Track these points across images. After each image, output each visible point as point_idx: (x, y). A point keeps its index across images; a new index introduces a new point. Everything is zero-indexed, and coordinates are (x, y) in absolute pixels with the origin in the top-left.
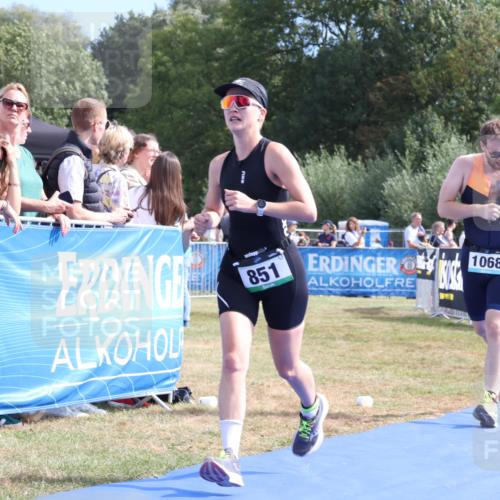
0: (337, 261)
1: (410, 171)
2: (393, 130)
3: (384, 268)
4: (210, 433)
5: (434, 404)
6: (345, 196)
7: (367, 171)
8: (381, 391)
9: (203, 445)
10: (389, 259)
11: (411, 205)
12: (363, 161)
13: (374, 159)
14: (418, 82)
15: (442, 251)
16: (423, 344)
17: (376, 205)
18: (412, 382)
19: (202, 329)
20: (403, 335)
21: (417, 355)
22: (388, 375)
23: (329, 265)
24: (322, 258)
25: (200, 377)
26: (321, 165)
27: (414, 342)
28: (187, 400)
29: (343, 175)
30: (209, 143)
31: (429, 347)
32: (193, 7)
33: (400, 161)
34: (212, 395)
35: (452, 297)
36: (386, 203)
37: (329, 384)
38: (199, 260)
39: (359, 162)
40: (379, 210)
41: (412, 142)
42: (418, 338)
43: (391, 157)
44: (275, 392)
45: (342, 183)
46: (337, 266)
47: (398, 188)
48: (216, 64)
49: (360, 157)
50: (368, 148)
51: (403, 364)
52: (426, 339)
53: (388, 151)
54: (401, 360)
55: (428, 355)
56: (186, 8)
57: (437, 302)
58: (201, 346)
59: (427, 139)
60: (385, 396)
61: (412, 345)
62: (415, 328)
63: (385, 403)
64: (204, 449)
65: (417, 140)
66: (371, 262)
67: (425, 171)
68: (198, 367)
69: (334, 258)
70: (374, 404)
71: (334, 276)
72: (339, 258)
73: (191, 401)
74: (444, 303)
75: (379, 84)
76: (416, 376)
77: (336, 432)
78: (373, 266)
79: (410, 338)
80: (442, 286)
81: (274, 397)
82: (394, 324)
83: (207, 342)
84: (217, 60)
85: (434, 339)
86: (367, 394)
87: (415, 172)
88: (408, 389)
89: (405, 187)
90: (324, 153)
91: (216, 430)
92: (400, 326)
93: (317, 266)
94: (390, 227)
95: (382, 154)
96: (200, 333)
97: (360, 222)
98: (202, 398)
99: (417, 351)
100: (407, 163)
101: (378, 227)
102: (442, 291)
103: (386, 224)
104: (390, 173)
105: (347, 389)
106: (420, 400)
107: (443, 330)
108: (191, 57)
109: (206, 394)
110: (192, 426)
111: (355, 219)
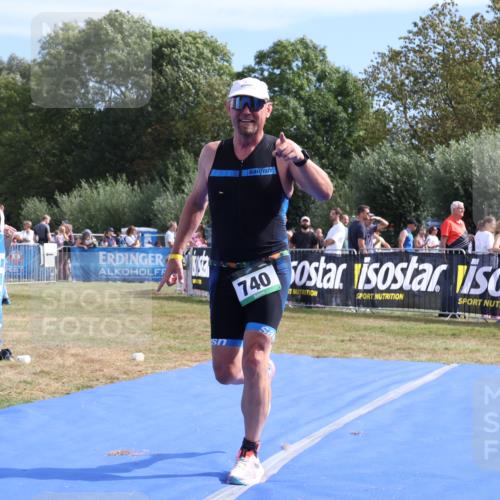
0: (120, 257)
1: (173, 193)
2: (159, 163)
3: (154, 261)
4: (25, 382)
5: (188, 357)
6: (126, 210)
7: (142, 192)
8: (150, 349)
9: (19, 391)
10: (157, 255)
11: (173, 216)
12: (139, 185)
13: (147, 184)
14: (177, 129)
15: (194, 249)
16: (181, 316)
17: (148, 217)
18: (172, 342)
19: (21, 307)
20: (166, 309)
21: (177, 323)
22: (155, 338)
23: (114, 260)
24: (109, 254)
25: (18, 341)
26: (108, 188)
27: (174, 314)
28: (8, 359)
29: (124, 195)
30: (26, 171)
31: (185, 317)
32: (14, 72)
33: (165, 186)
34: (27, 354)
35: (200, 282)
36: (156, 215)
37: (113, 345)
38: (19, 257)
39: (136, 187)
40: (150, 220)
41: (173, 172)
42: (177, 311)
43: (158, 183)
44: (73, 351)
45: (124, 202)
46: (120, 261)
47: (164, 205)
48: (31, 114)
49: (136, 183)
50: (142, 175)
51: (166, 330)
52: (184, 312)
53: (157, 178)
54: (165, 327)
55: (184, 323)
56: (9, 74)
57: (191, 286)
58: (20, 319)
59: (183, 171)
60: (153, 353)
61: (173, 316)
62: (176, 304)
63: (152, 358)
64: (20, 393)
65: (176, 170)
66: (144, 258)
67: (183, 192)
68: (17, 334)
69: (118, 254)
70: (146, 359)
71: (117, 268)
72: (121, 254)
73: (11, 359)
74: (196, 286)
75: (150, 130)
76: (175, 338)
77: (118, 379)
78: (146, 260)
79: (172, 312)
80: (194, 274)
81: (72, 355)
82: (161, 301)
83: (24, 316)
84: (32, 111)
85: (189, 312)
86: (140, 351)
87: (176, 193)
88: (170, 348)
89: (168, 204)
90: (110, 180)
91: (29, 380)
92: (165, 302)
93: (105, 260)
94: (158, 233)
95: (153, 180)
96: (19, 310)
97: (137, 229)
98: (19, 357)
99: (177, 321)
100: (170, 186)
101: (149, 232)
102: (194, 277)
103: (155, 230)
104: (158, 194)
105: (126, 348)
106: (178, 355)
107: (195, 306)
108: (12, 110)
109: (23, 354)
110: (11, 377)
111: (133, 227)
